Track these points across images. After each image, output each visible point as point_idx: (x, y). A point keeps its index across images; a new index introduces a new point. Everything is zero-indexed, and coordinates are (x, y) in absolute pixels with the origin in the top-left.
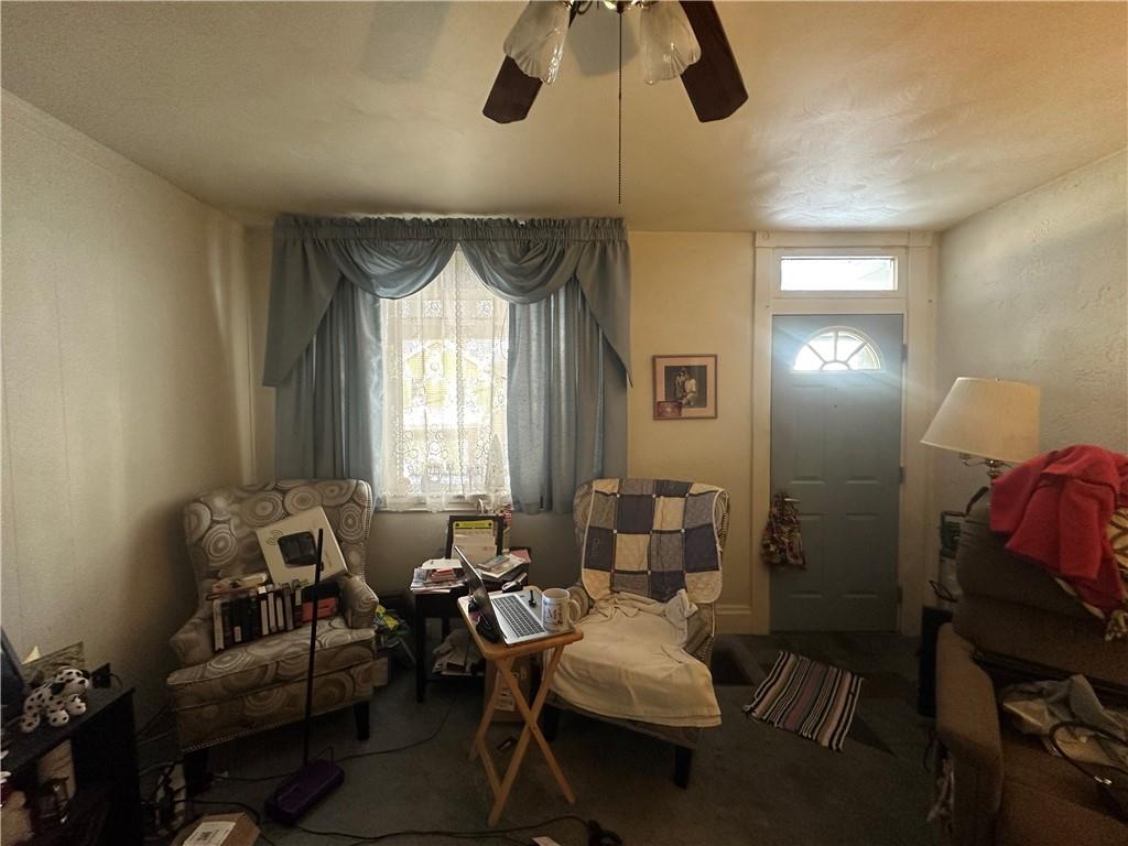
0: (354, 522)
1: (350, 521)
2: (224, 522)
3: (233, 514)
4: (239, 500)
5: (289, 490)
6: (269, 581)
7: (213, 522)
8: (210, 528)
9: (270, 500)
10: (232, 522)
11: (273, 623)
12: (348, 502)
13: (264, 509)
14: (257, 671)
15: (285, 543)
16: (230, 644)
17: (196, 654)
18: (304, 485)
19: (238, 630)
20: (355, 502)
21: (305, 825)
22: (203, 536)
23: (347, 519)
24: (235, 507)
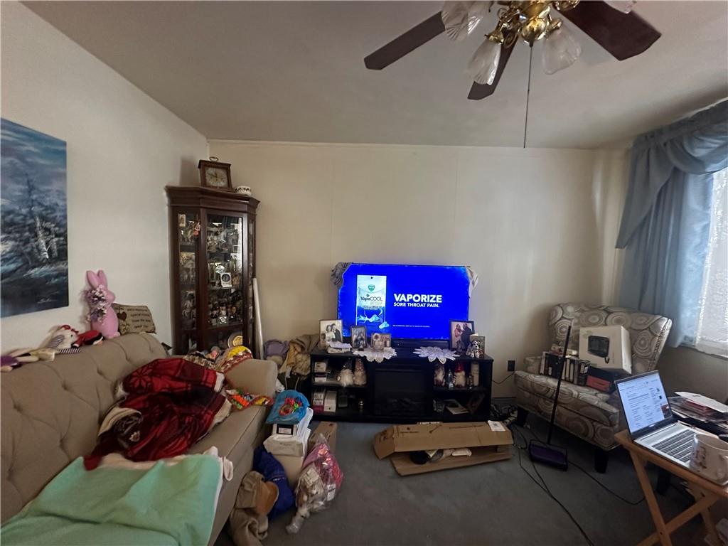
0: (645, 343)
1: (642, 342)
2: (569, 319)
3: (576, 317)
4: (582, 311)
5: (612, 313)
6: (577, 356)
7: (562, 317)
8: (560, 320)
9: (599, 315)
10: (573, 321)
11: (567, 376)
12: (646, 329)
13: (594, 319)
14: (545, 389)
15: (592, 339)
16: (546, 374)
17: (530, 368)
18: (624, 312)
19: (550, 368)
20: (650, 331)
21: (536, 466)
22: (556, 323)
23: (642, 339)
24: (578, 314)
